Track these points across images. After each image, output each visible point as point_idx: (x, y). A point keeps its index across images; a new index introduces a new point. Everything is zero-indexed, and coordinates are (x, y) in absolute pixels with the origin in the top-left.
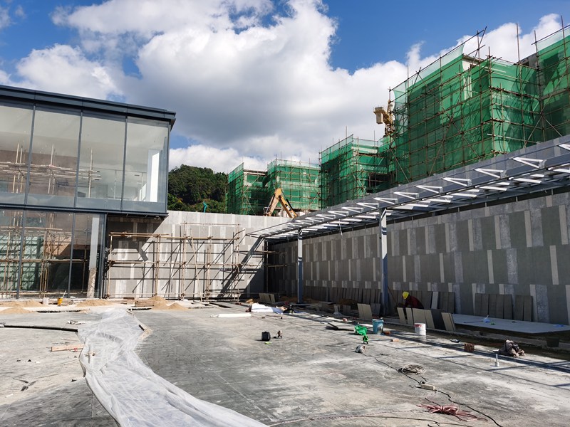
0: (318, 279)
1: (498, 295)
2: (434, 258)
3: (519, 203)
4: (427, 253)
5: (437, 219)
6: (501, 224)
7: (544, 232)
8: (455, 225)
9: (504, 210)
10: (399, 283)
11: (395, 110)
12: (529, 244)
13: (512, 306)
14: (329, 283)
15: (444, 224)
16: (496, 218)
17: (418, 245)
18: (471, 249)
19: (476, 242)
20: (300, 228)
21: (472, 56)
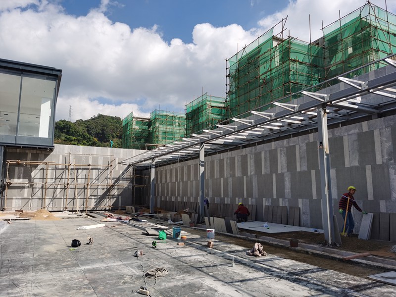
0: (170, 195)
1: (278, 206)
2: (240, 180)
3: (292, 139)
4: (236, 176)
5: (242, 151)
6: (281, 154)
7: (308, 160)
8: (254, 156)
9: (283, 144)
10: (219, 198)
11: (229, 74)
12: (298, 170)
13: (287, 214)
14: (176, 198)
15: (247, 155)
16: (279, 150)
17: (231, 170)
18: (263, 173)
19: (266, 168)
20: (153, 158)
21: (278, 36)
